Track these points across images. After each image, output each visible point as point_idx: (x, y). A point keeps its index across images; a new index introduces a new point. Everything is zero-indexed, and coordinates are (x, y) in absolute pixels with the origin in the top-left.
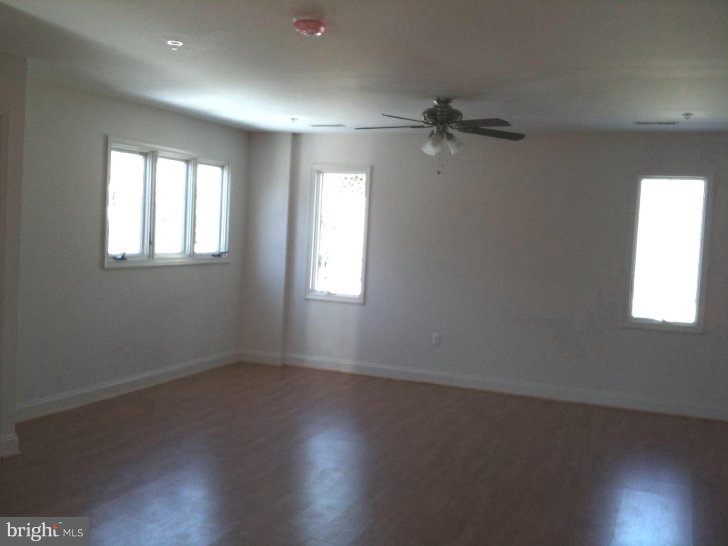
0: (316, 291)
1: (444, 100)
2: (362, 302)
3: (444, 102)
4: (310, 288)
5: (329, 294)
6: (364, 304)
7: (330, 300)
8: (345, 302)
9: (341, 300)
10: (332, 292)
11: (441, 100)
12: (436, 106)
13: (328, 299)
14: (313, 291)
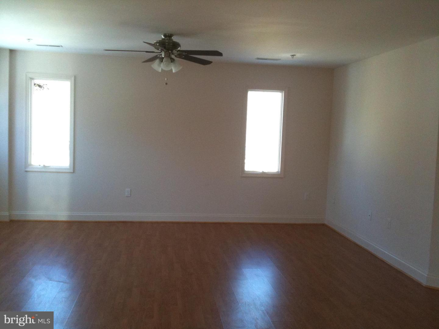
0: (33, 165)
1: (169, 35)
2: (72, 171)
3: (169, 36)
4: (29, 163)
5: (44, 166)
6: (74, 172)
7: (45, 171)
8: (59, 172)
9: (54, 170)
10: (46, 165)
11: (167, 35)
12: (163, 39)
13: (44, 170)
14: (31, 165)
